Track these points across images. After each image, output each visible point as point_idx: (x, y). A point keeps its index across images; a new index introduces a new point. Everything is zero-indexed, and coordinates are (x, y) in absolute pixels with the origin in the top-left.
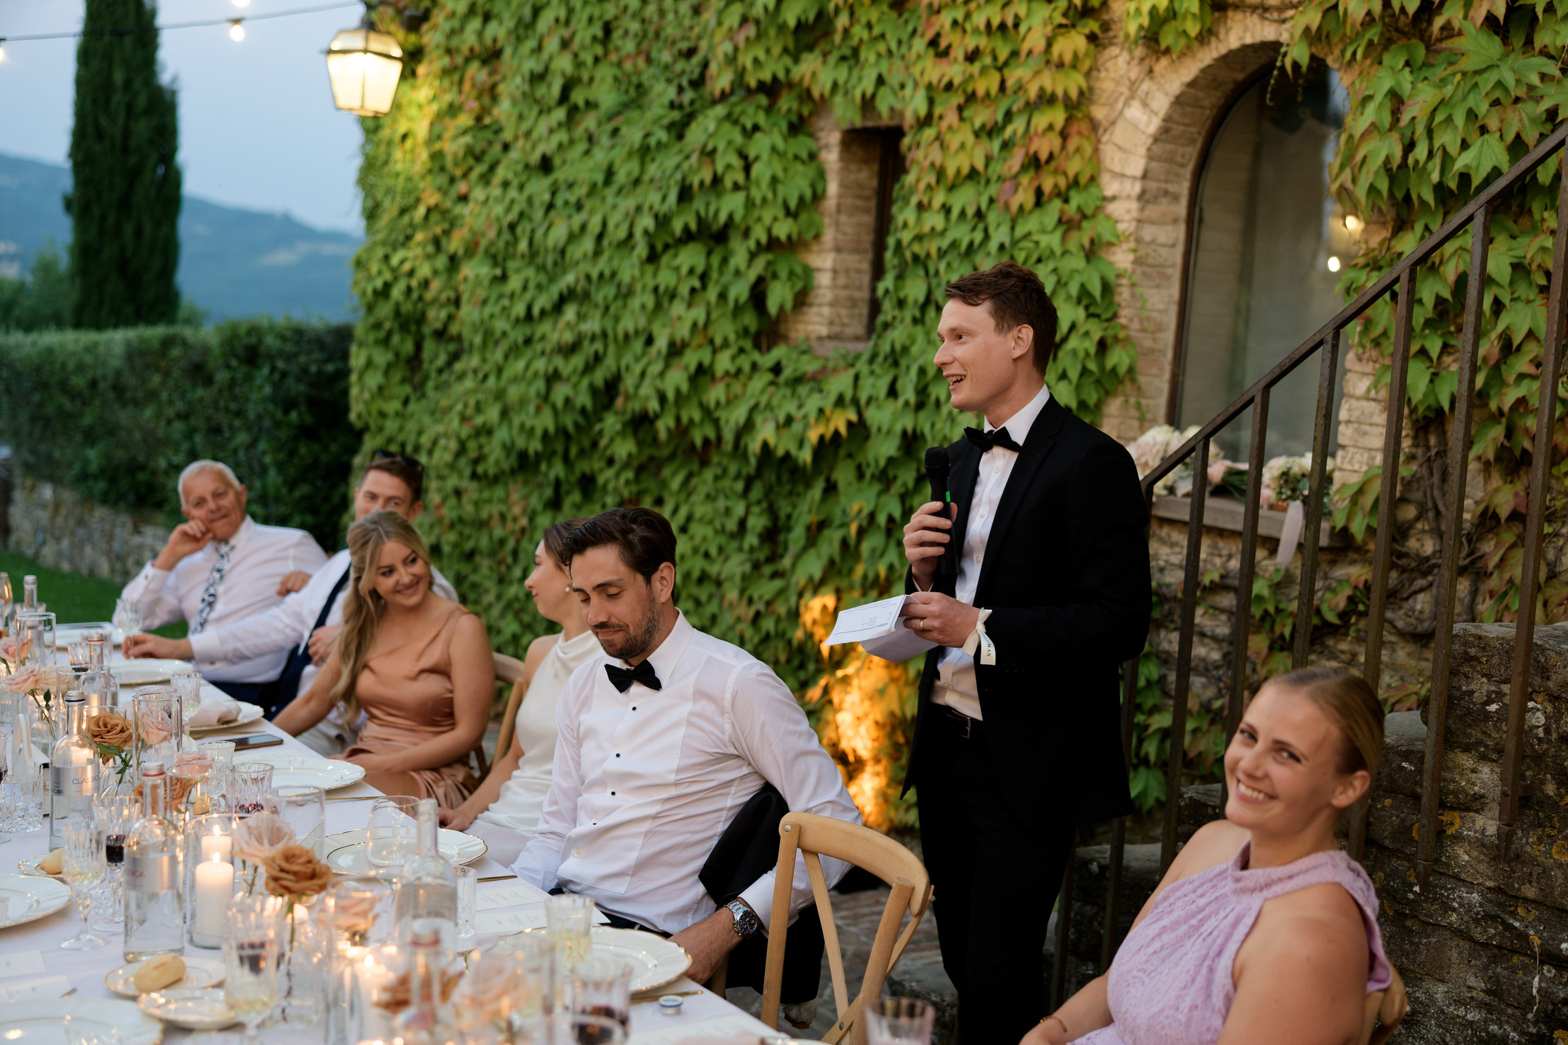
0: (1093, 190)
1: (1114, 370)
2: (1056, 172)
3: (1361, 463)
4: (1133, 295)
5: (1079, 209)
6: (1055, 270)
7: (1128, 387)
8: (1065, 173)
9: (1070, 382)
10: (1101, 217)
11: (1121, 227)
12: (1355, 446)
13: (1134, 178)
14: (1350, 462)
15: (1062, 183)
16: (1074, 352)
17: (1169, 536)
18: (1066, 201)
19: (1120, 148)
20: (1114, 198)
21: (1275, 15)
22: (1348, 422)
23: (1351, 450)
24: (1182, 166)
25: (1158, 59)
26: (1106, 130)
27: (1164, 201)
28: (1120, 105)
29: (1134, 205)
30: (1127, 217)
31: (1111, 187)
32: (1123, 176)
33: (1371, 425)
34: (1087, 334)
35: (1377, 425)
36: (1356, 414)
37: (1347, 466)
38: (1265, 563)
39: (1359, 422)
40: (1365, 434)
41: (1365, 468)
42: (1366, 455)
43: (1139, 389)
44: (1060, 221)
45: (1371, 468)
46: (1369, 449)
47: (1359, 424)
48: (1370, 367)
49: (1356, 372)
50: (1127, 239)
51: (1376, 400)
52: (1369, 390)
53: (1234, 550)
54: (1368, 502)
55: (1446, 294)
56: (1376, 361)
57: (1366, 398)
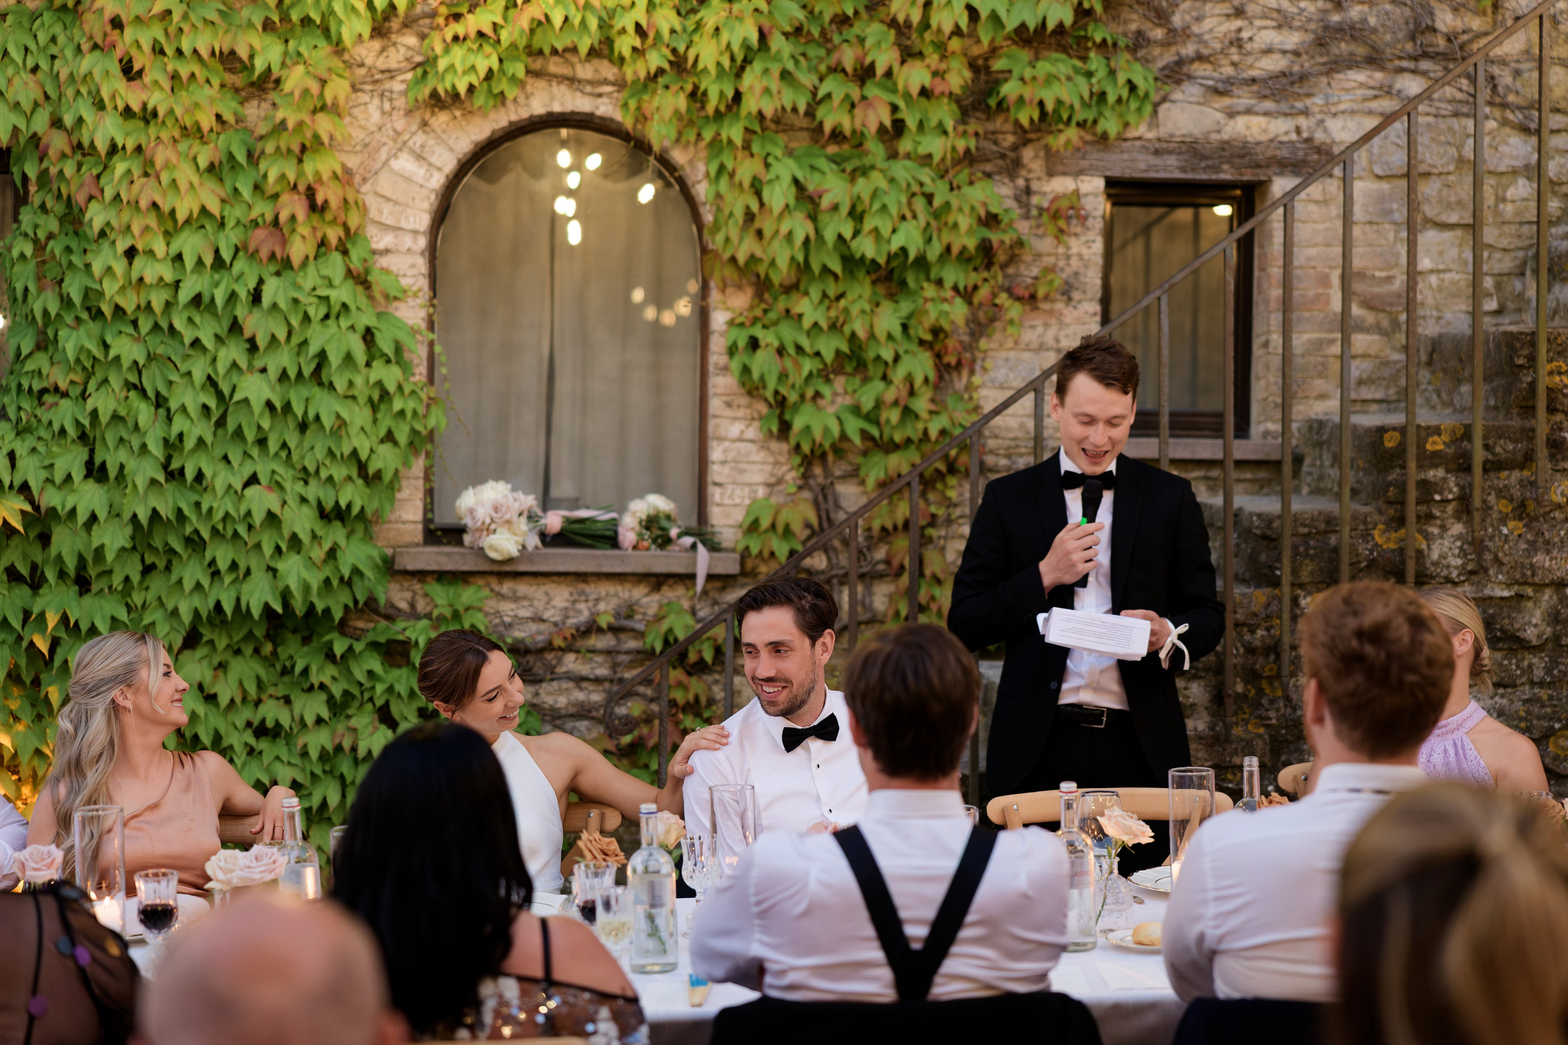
0: (364, 243)
2: (334, 222)
3: (743, 498)
5: (361, 262)
8: (344, 225)
10: (380, 272)
11: (405, 282)
12: (734, 483)
13: (415, 232)
14: (731, 497)
15: (342, 234)
16: (400, 413)
17: (515, 592)
18: (347, 253)
19: (389, 200)
20: (387, 251)
21: (588, 89)
22: (723, 463)
23: (730, 487)
25: (433, 114)
26: (365, 180)
28: (383, 155)
30: (410, 272)
31: (381, 240)
32: (397, 229)
33: (748, 463)
35: (754, 463)
36: (730, 456)
37: (727, 501)
38: (645, 600)
39: (735, 462)
40: (743, 471)
41: (747, 502)
42: (747, 490)
44: (347, 275)
45: (754, 500)
46: (750, 485)
47: (736, 464)
48: (741, 413)
49: (726, 418)
50: (415, 295)
51: (752, 441)
52: (742, 432)
53: (603, 594)
54: (780, 529)
55: (845, 348)
56: (748, 406)
57: (740, 440)
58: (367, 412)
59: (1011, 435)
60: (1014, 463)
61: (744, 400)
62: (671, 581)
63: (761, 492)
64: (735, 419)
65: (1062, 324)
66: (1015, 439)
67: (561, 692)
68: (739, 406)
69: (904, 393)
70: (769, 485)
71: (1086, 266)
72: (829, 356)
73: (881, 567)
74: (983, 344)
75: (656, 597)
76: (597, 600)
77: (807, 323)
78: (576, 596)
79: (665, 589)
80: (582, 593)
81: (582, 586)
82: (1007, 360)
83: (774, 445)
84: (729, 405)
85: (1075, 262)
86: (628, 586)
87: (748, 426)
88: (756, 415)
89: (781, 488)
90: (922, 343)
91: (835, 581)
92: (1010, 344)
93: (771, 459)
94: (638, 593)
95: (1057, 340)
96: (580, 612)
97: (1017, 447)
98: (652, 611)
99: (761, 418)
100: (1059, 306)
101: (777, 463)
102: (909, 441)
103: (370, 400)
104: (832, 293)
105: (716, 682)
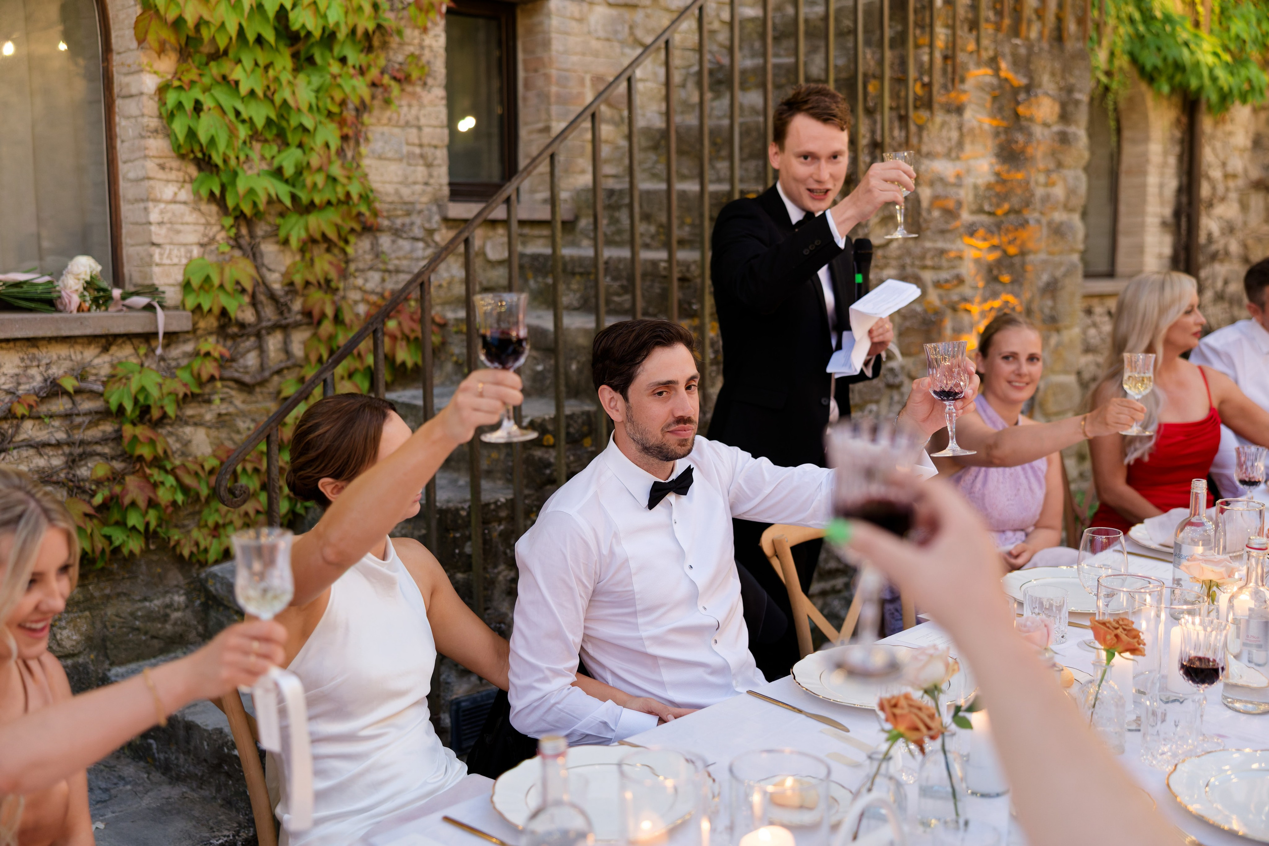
3: (180, 257)
12: (171, 243)
14: (169, 257)
22: (161, 223)
23: (168, 247)
33: (182, 224)
35: (187, 224)
36: (166, 217)
37: (166, 261)
38: (97, 361)
39: (171, 223)
40: (178, 232)
41: (184, 261)
42: (183, 250)
45: (191, 260)
46: (185, 245)
47: (171, 224)
48: (173, 175)
51: (185, 203)
52: (175, 194)
53: (55, 357)
54: (229, 286)
55: (273, 116)
56: (179, 170)
57: (174, 202)
59: (389, 199)
60: (393, 223)
61: (175, 163)
62: (120, 341)
63: (196, 251)
64: (168, 181)
65: (422, 106)
66: (391, 203)
67: (20, 460)
68: (171, 169)
69: (325, 160)
70: (202, 245)
71: (435, 57)
72: (260, 123)
73: (299, 317)
74: (366, 118)
75: (106, 358)
76: (48, 365)
77: (244, 89)
78: (28, 362)
79: (114, 349)
80: (34, 358)
81: (35, 351)
82: (383, 134)
83: (204, 207)
84: (162, 167)
85: (427, 52)
86: (78, 348)
87: (180, 189)
88: (187, 178)
89: (213, 247)
90: (330, 114)
91: (263, 332)
92: (385, 121)
93: (203, 221)
94: (89, 354)
95: (418, 119)
96: (33, 377)
97: (395, 209)
98: (105, 371)
99: (192, 181)
100: (418, 89)
101: (208, 224)
102: (329, 203)
104: (262, 62)
105: (170, 434)
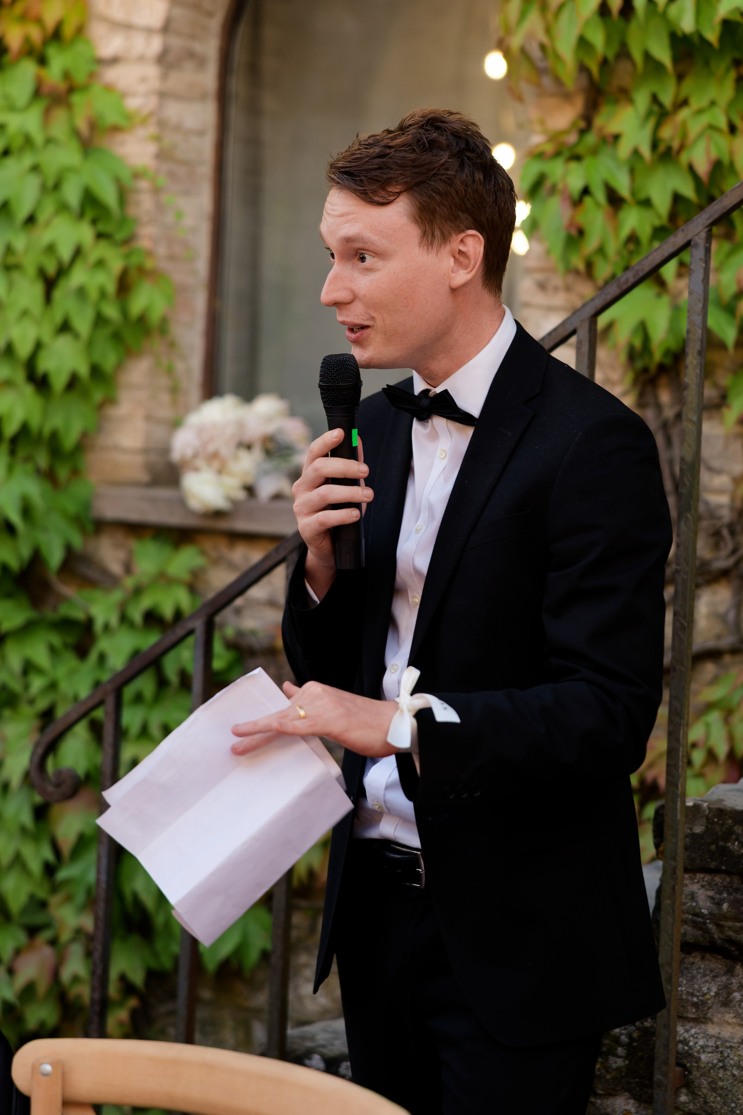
0: (80, 47)
1: (142, 320)
2: (24, 18)
4: (160, 207)
5: (67, 75)
6: (35, 168)
7: (157, 344)
8: (38, 20)
9: (76, 336)
10: (96, 88)
11: (133, 103)
13: (150, 31)
15: (35, 34)
16: (81, 292)
18: (42, 61)
20: (116, 60)
24: (210, 14)
27: (189, 65)
29: (152, 71)
30: (142, 88)
31: (108, 44)
32: (127, 27)
34: (100, 264)
43: (172, 345)
44: (37, 93)
49: (540, 307)
50: (144, 122)
58: (38, 290)
61: (563, 280)
68: (556, 289)
72: (663, 204)
77: (624, 150)
84: (542, 286)
103: (42, 273)
